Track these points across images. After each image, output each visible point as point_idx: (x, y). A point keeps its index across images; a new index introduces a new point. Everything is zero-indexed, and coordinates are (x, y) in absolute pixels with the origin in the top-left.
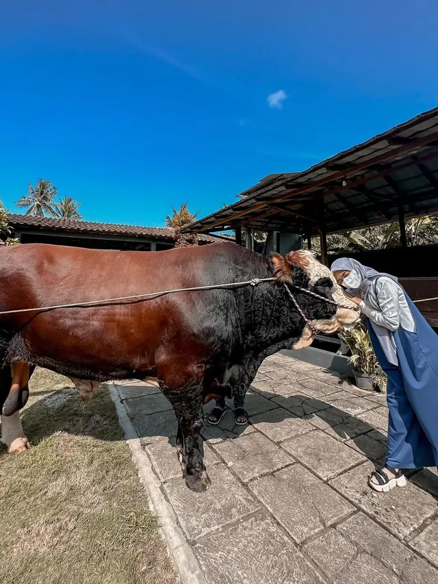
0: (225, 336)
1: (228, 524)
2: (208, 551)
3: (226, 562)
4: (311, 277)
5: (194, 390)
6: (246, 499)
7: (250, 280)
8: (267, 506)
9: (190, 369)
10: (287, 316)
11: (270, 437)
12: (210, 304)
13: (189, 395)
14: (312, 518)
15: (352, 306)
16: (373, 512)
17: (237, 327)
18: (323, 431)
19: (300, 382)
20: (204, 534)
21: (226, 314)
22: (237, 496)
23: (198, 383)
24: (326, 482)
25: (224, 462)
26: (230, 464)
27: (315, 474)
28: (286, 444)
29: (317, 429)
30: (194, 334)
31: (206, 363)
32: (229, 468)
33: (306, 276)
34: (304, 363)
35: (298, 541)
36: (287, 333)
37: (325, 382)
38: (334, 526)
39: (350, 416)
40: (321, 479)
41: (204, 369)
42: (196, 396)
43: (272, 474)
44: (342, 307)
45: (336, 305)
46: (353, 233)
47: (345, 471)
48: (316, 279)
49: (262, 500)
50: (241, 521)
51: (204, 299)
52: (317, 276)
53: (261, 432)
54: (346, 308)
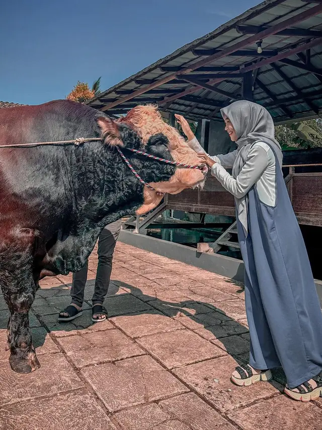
0: (54, 198)
1: (42, 397)
2: (11, 414)
3: (27, 421)
4: (143, 136)
5: (19, 257)
6: (73, 380)
7: (73, 138)
8: (92, 385)
9: (12, 232)
10: (122, 180)
11: (128, 333)
12: (36, 163)
13: (14, 263)
14: (137, 395)
15: (195, 164)
16: (205, 393)
17: (70, 190)
18: (192, 330)
19: (192, 289)
20: (13, 402)
21: (57, 174)
22: (63, 377)
23: (23, 249)
24: (170, 371)
25: (64, 352)
26: (69, 354)
27: (161, 364)
28: (143, 339)
29: (187, 328)
30: (15, 195)
31: (34, 228)
32: (66, 357)
33: (136, 135)
34: (207, 272)
35: (111, 410)
36: (125, 199)
37: (222, 290)
38: (156, 402)
39: (232, 320)
40: (165, 367)
41: (30, 234)
42: (22, 265)
43: (113, 362)
44: (182, 166)
45: (174, 165)
46: (302, 125)
47: (196, 362)
48: (148, 136)
49: (89, 381)
50: (58, 395)
51: (29, 157)
52: (148, 133)
53: (120, 329)
54: (188, 167)
